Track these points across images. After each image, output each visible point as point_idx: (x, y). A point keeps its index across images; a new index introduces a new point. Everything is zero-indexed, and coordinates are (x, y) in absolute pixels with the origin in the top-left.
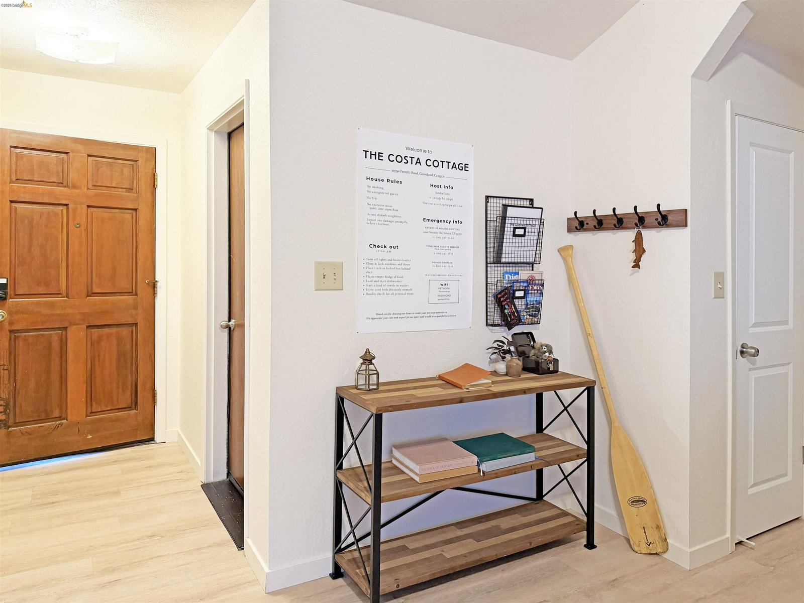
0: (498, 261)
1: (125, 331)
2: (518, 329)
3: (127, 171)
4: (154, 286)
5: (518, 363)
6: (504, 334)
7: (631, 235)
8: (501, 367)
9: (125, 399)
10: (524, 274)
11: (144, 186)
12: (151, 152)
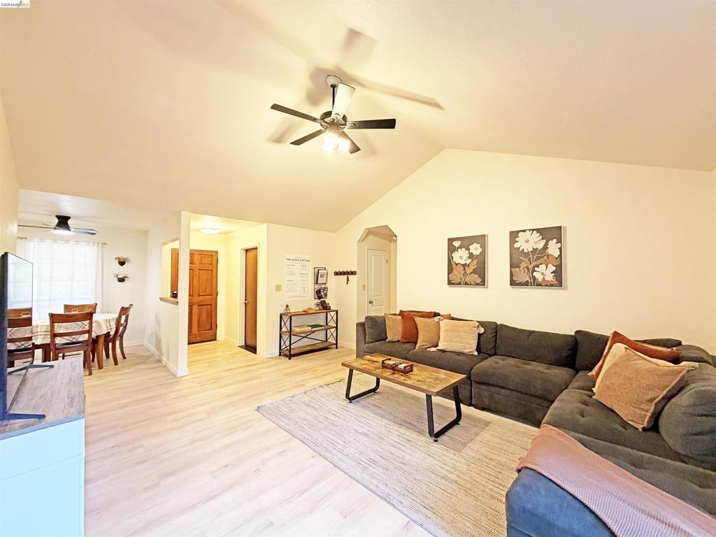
0: (317, 283)
1: (208, 307)
2: (322, 300)
3: (210, 259)
4: (217, 293)
5: (321, 307)
6: (319, 301)
7: (346, 276)
8: (317, 308)
9: (208, 327)
10: (323, 286)
11: (215, 263)
12: (217, 253)
